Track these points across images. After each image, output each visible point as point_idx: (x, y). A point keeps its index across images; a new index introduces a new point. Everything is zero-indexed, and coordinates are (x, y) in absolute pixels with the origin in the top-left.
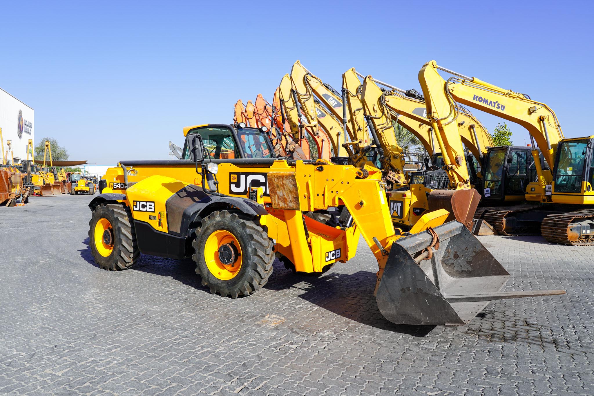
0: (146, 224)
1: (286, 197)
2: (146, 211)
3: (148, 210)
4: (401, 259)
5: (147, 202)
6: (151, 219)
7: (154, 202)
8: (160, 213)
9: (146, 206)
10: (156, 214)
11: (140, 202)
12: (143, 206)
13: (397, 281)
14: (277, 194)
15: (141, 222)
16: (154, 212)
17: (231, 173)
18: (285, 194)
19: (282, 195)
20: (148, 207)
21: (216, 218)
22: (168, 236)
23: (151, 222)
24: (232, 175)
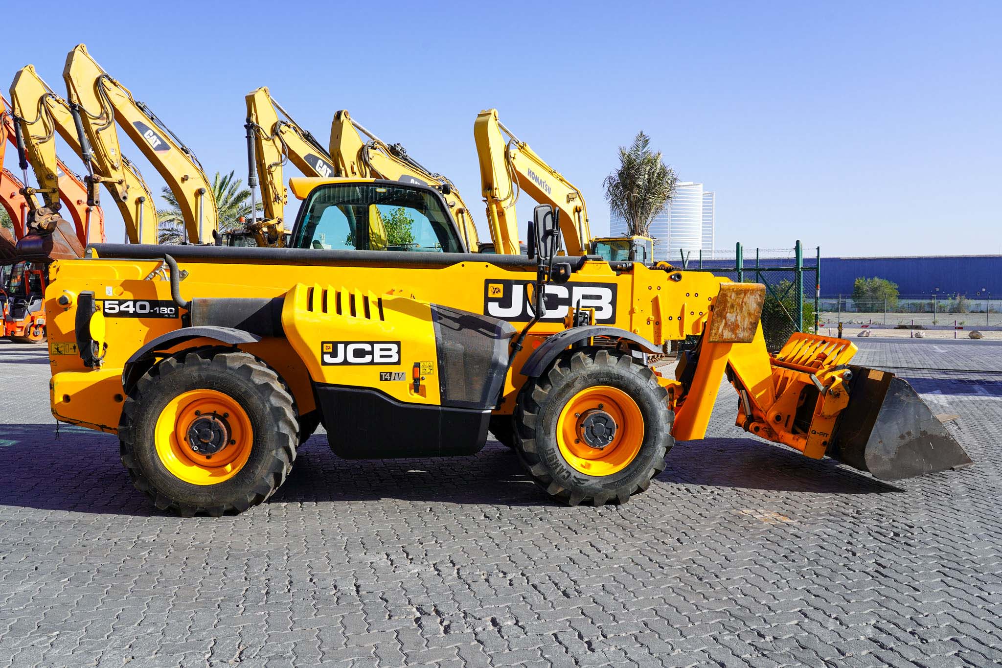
0: (367, 391)
1: (739, 322)
2: (372, 363)
3: (377, 359)
4: (903, 398)
5: (372, 344)
6: (386, 380)
7: (398, 343)
8: (417, 365)
9: (371, 353)
10: (406, 368)
11: (346, 344)
12: (359, 353)
13: (896, 427)
14: (725, 318)
15: (348, 389)
16: (398, 363)
17: (488, 282)
18: (739, 318)
19: (733, 319)
20: (377, 353)
21: (586, 364)
22: (442, 411)
23: (387, 387)
24: (490, 285)
